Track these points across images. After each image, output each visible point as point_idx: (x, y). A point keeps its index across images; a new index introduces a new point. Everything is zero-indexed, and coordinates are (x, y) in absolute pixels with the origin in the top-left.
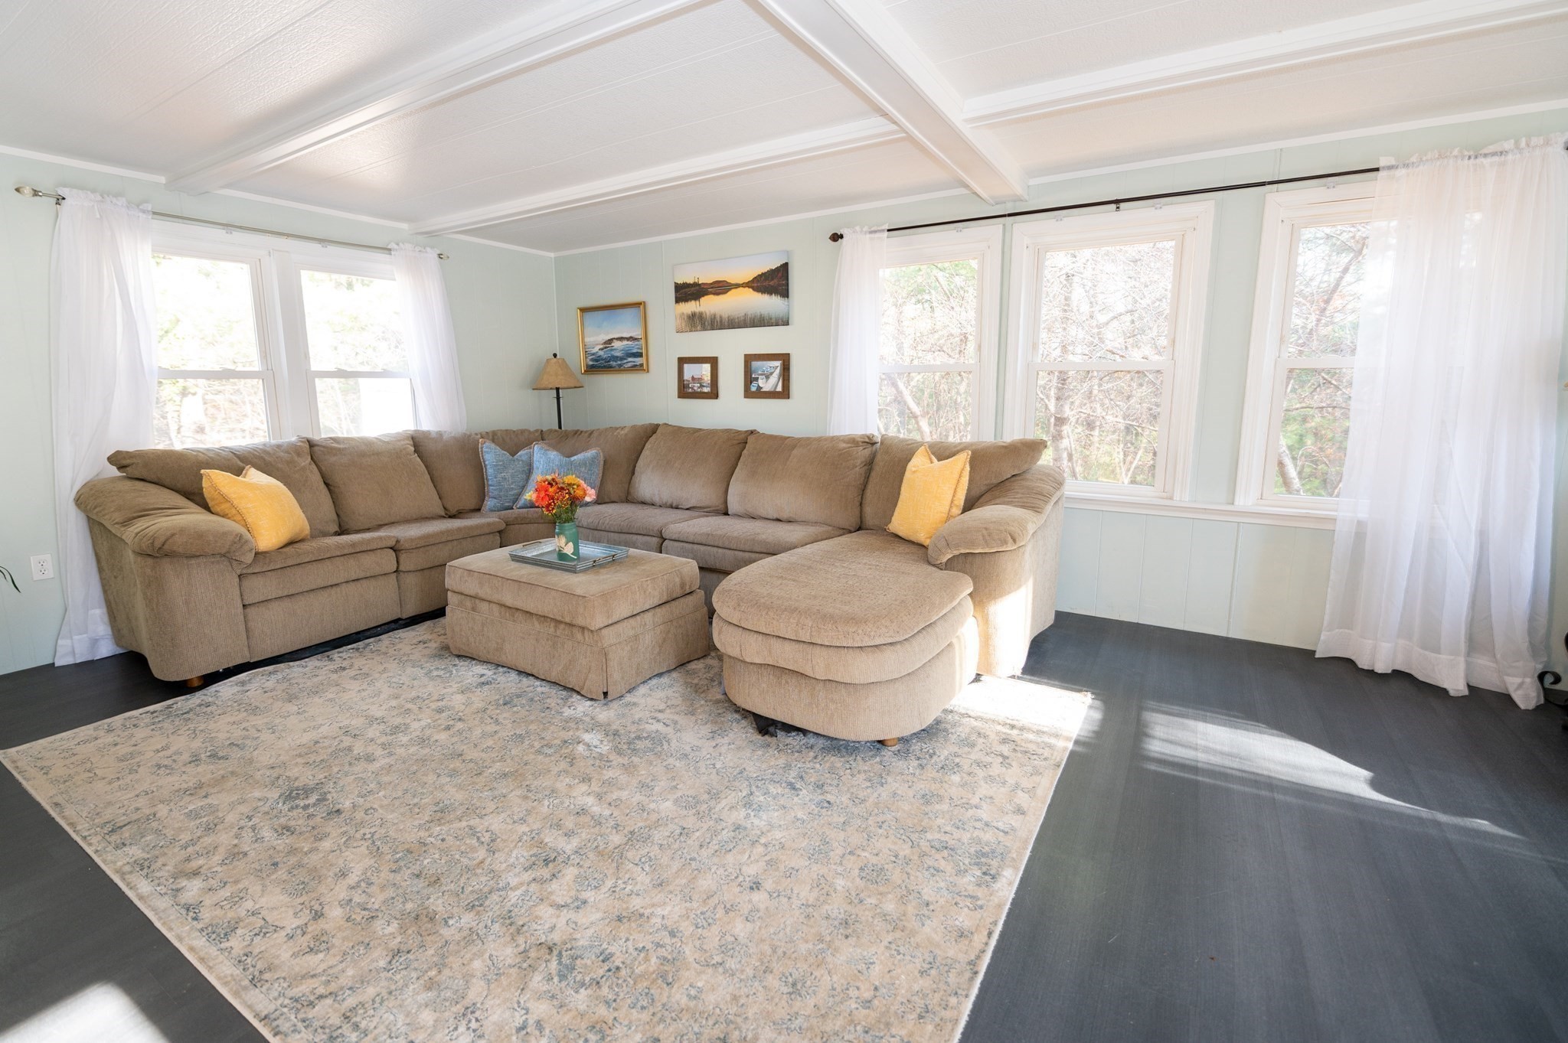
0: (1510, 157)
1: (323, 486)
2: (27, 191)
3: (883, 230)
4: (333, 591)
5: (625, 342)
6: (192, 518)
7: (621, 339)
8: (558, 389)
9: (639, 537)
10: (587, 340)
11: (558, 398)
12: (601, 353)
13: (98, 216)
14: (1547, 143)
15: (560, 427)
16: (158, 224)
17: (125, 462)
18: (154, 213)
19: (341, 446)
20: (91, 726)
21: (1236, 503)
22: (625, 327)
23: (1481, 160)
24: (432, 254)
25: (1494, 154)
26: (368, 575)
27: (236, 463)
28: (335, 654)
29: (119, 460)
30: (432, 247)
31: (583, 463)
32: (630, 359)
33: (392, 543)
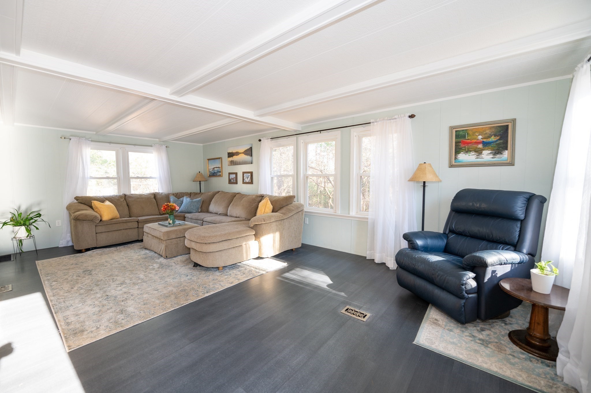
0: (397, 120)
1: (126, 205)
2: (63, 138)
3: (269, 139)
4: (119, 231)
5: (217, 168)
6: (89, 212)
7: (216, 167)
8: (200, 181)
9: (199, 221)
10: (209, 168)
11: (200, 184)
12: (212, 171)
13: (78, 142)
14: (405, 116)
15: (200, 192)
16: (92, 143)
17: (78, 199)
18: (91, 141)
19: (133, 196)
20: (57, 258)
21: (350, 214)
22: (217, 164)
23: (391, 120)
24: (164, 147)
25: (394, 119)
26: (129, 228)
27: (102, 200)
28: (118, 247)
29: (77, 198)
30: (164, 145)
31: (196, 201)
32: (218, 173)
33: (137, 220)
